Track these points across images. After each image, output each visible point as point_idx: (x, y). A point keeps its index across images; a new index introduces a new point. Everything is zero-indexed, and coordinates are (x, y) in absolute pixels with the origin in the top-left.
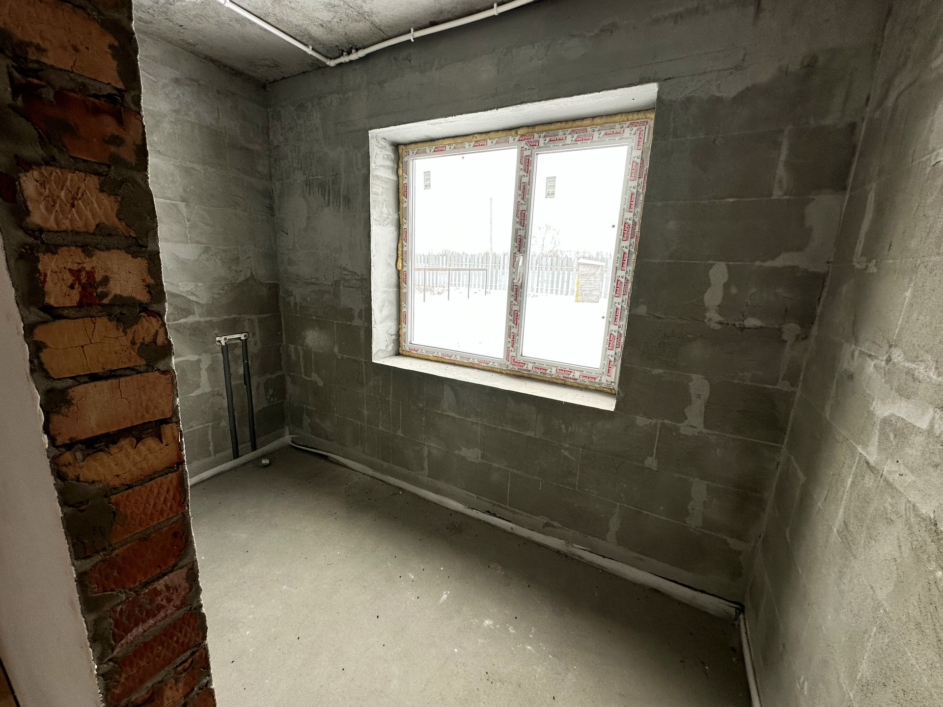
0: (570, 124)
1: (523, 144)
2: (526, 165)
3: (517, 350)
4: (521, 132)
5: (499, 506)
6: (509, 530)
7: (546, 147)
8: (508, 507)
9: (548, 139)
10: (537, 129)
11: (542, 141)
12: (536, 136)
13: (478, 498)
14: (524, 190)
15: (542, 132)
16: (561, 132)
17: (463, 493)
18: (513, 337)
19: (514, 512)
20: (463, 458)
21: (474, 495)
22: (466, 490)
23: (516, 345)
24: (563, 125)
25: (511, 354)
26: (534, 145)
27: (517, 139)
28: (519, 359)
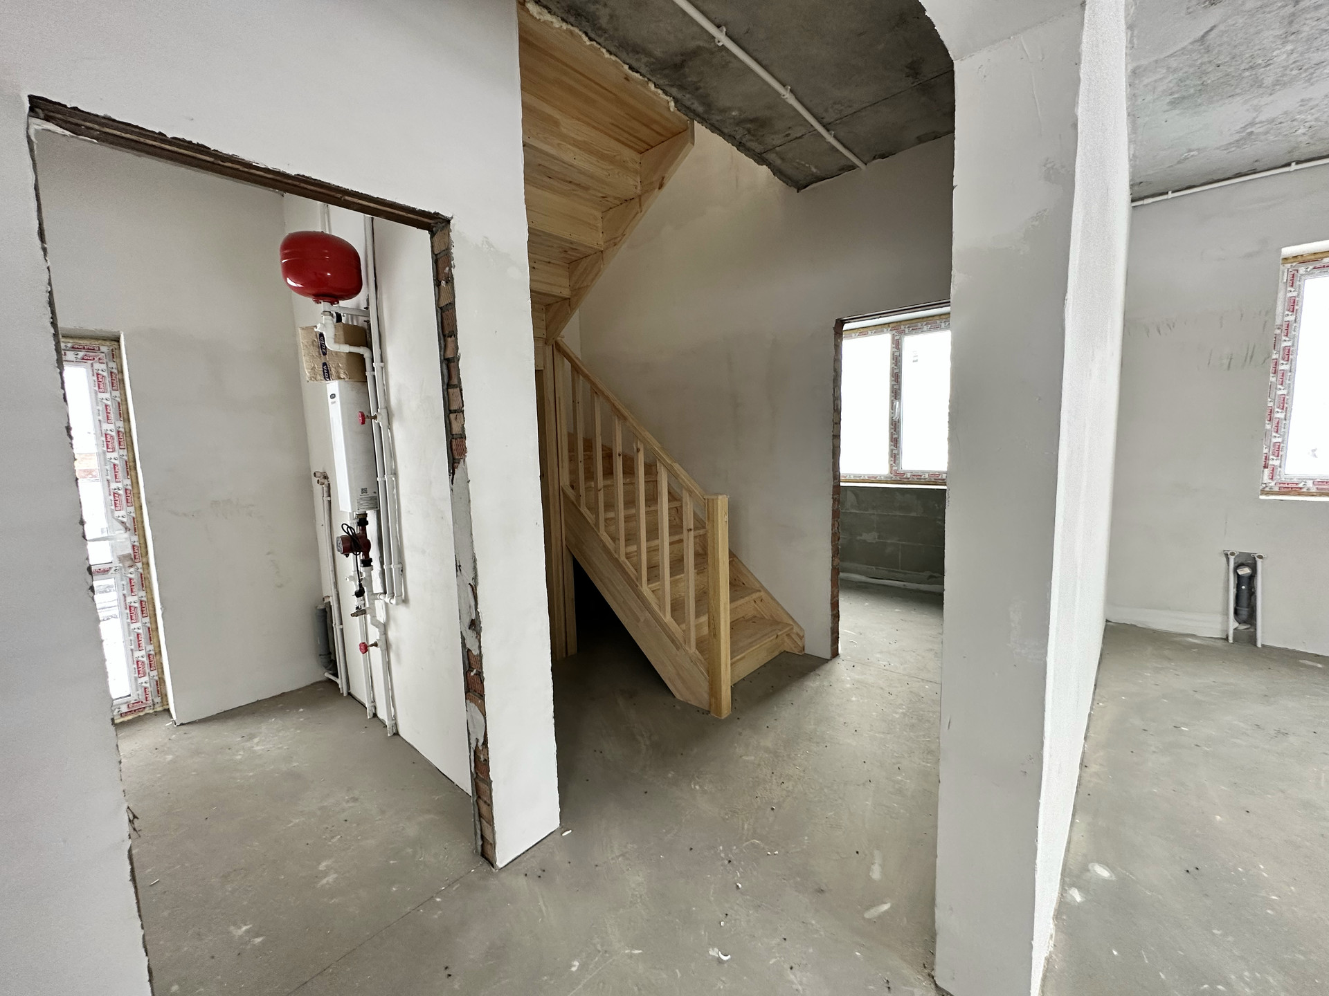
0: (925, 319)
1: (894, 332)
2: (897, 345)
3: (898, 465)
4: (891, 325)
5: (893, 571)
6: (903, 587)
7: (910, 333)
8: (900, 570)
9: (911, 329)
10: (903, 323)
11: (907, 330)
12: (902, 327)
13: (877, 569)
14: (897, 360)
15: (906, 325)
16: (919, 324)
17: (864, 567)
18: (895, 456)
19: (905, 574)
20: (865, 541)
21: (874, 567)
22: (867, 564)
23: (897, 462)
24: (921, 320)
25: (894, 468)
26: (902, 332)
27: (889, 329)
28: (900, 471)
